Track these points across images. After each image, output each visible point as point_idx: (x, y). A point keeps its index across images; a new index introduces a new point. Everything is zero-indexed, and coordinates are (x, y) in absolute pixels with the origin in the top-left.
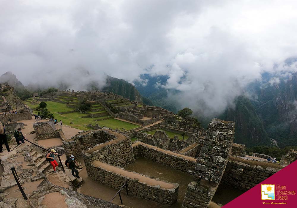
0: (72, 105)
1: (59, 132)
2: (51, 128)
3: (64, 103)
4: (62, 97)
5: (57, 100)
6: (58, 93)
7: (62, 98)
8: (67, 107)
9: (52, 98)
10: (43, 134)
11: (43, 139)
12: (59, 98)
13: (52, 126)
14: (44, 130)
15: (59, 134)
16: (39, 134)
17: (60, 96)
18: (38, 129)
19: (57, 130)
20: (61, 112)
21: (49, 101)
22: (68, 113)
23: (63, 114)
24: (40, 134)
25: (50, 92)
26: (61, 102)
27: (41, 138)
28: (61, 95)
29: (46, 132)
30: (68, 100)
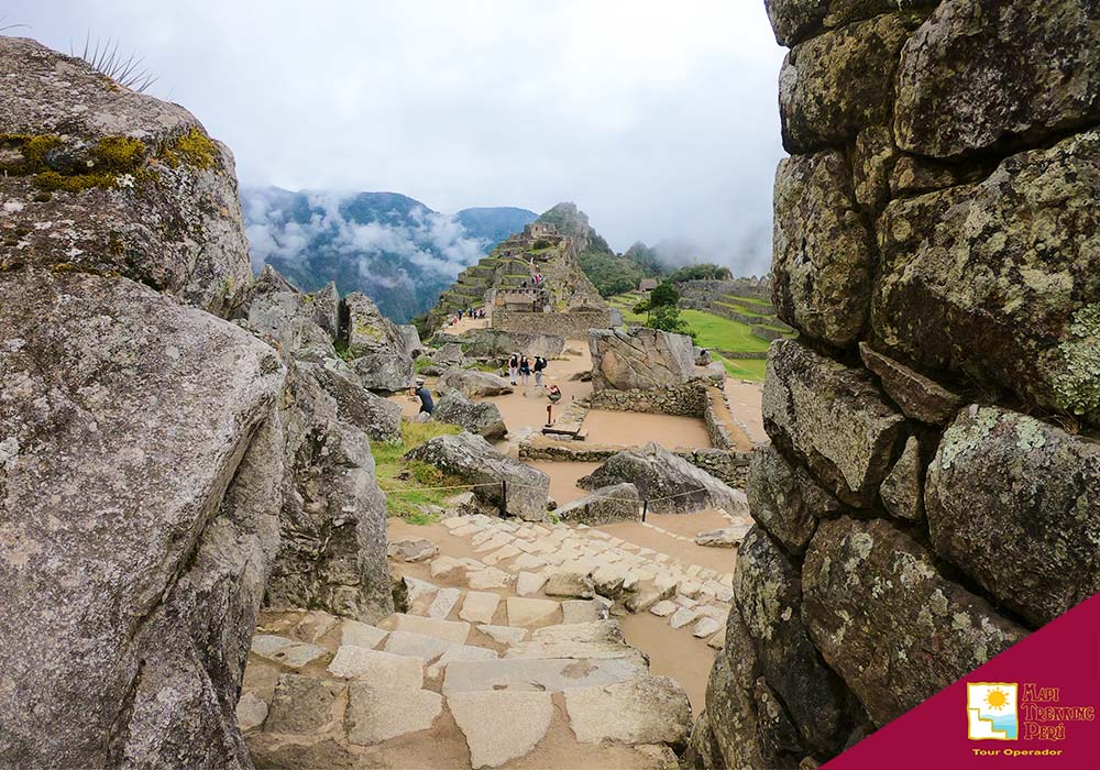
0: (774, 329)
1: (704, 391)
2: (674, 362)
3: (746, 321)
4: (737, 299)
5: (717, 307)
6: (725, 284)
7: (741, 304)
8: (755, 336)
9: (704, 300)
10: (623, 386)
11: (617, 406)
12: (729, 302)
13: (677, 355)
14: (633, 363)
15: (703, 400)
16: (606, 380)
17: (732, 293)
18: (609, 356)
19: (697, 379)
20: (725, 350)
21: (691, 308)
22: (754, 358)
23: (734, 358)
24: (612, 380)
25: (698, 277)
26: (734, 317)
27: (607, 402)
28: (736, 292)
29: (644, 378)
30: (761, 313)
